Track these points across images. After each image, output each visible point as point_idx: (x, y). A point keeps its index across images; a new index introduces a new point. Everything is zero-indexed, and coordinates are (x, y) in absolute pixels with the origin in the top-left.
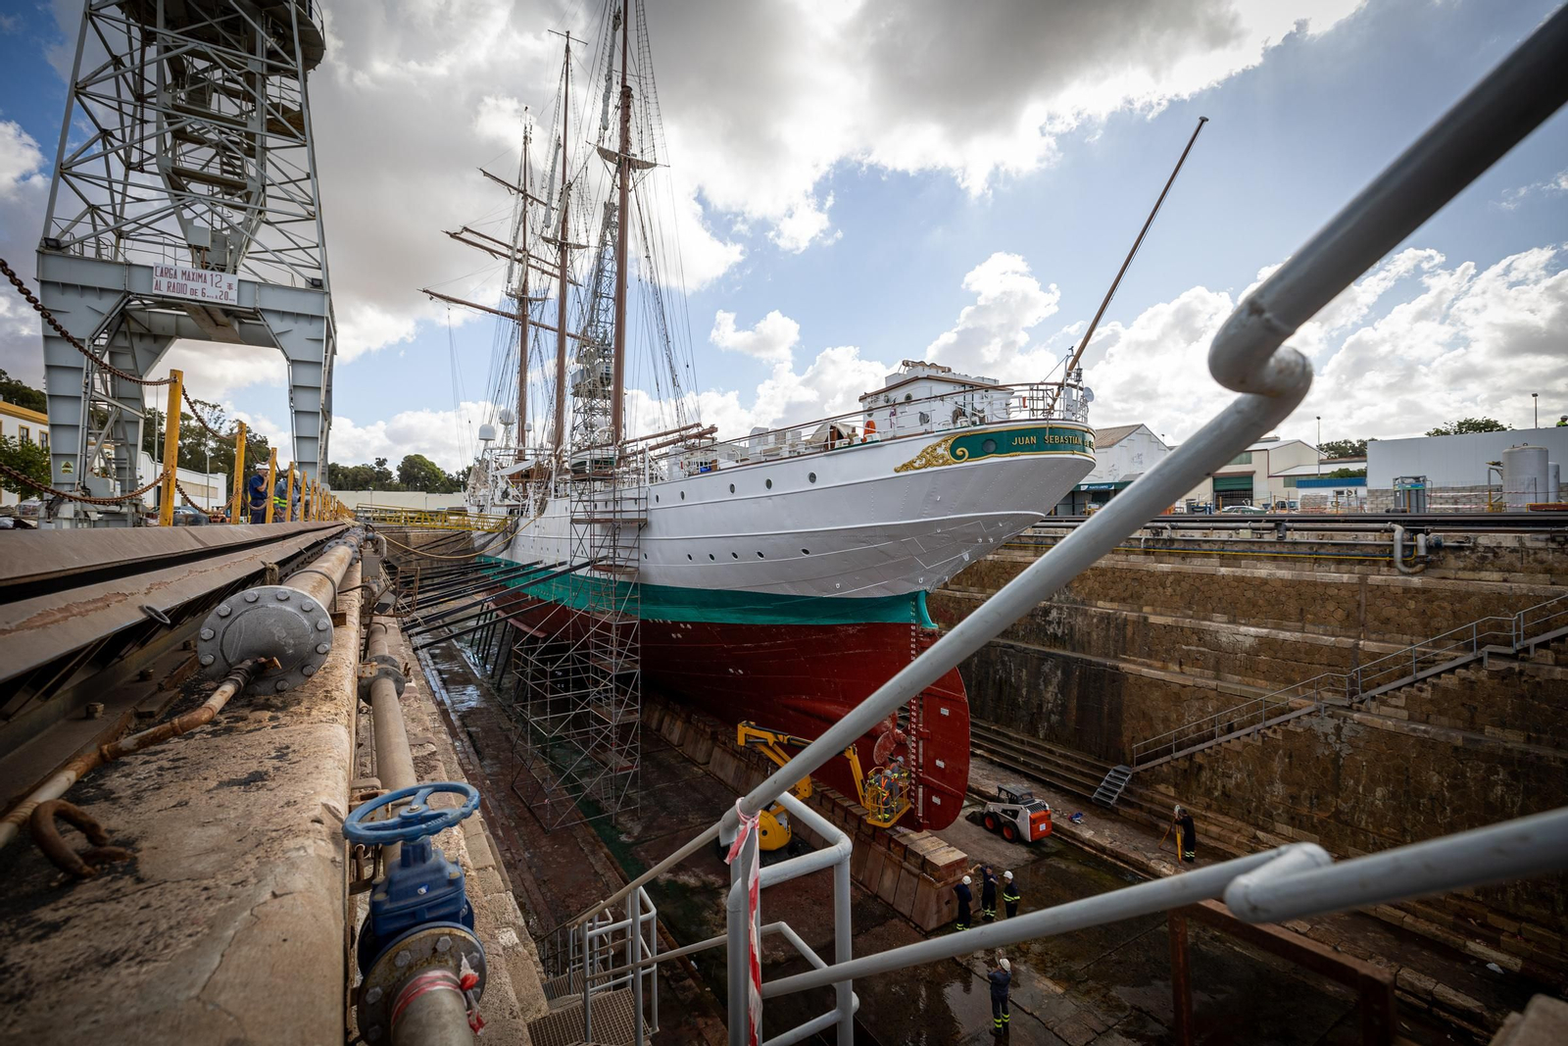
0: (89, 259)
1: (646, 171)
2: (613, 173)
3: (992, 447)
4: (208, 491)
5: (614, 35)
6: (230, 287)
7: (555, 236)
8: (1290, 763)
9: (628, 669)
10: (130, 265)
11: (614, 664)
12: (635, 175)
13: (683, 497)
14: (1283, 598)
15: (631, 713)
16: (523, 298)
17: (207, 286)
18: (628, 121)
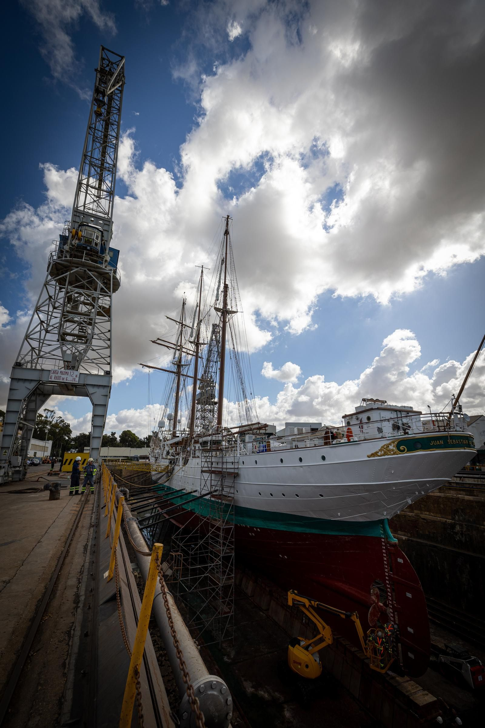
0: (29, 369)
1: (233, 315)
2: (220, 316)
3: (419, 446)
4: (44, 449)
5: (221, 267)
6: (76, 376)
7: (195, 340)
9: (228, 553)
10: (43, 370)
11: (222, 550)
12: (229, 316)
13: (256, 463)
15: (229, 579)
16: (179, 364)
17: (68, 376)
18: (226, 296)
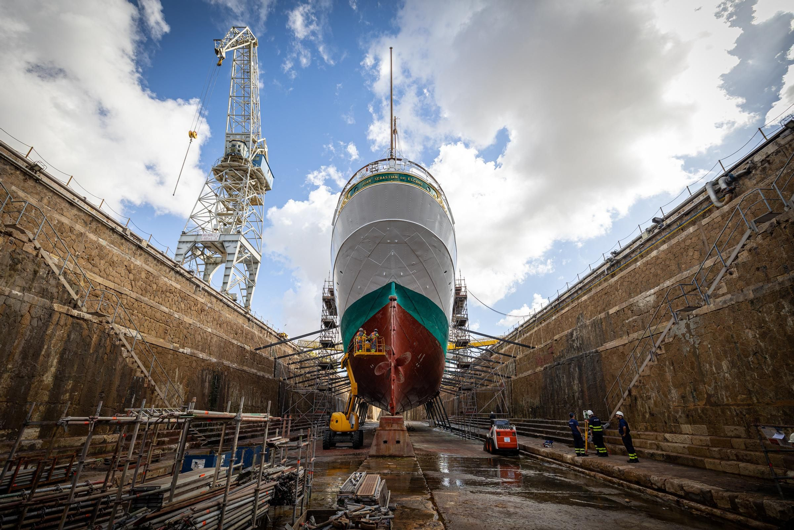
3: (357, 190)
6: (218, 236)
8: (674, 368)
14: (668, 263)
17: (213, 237)
